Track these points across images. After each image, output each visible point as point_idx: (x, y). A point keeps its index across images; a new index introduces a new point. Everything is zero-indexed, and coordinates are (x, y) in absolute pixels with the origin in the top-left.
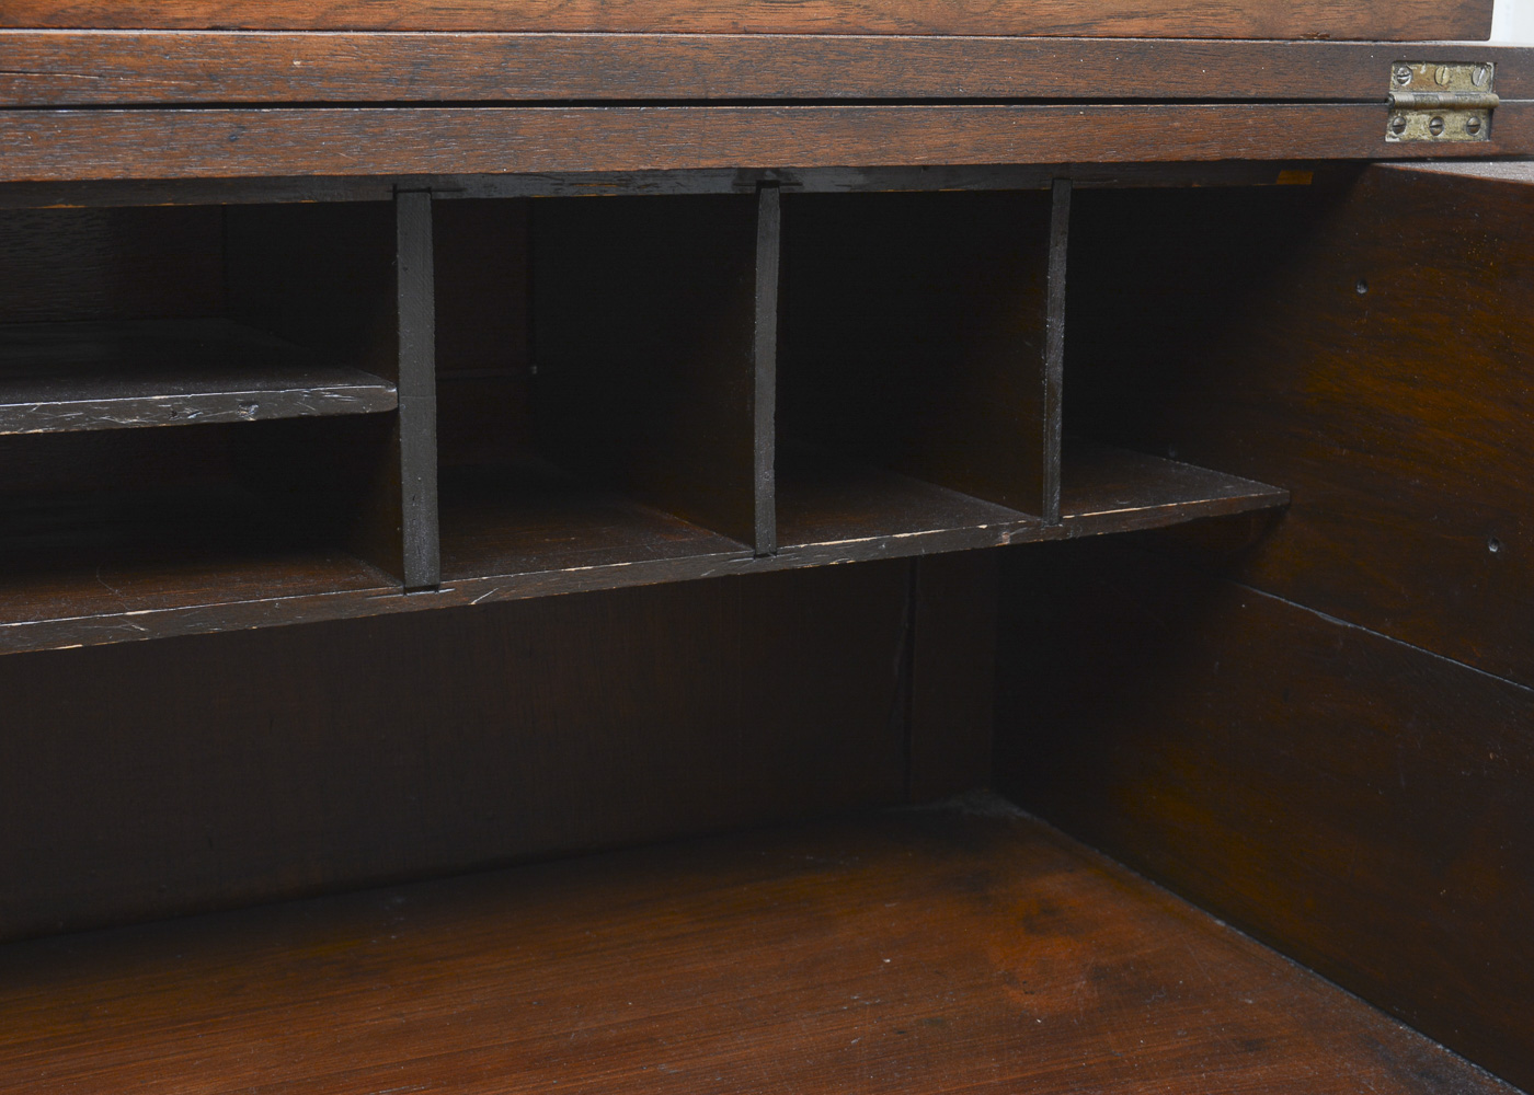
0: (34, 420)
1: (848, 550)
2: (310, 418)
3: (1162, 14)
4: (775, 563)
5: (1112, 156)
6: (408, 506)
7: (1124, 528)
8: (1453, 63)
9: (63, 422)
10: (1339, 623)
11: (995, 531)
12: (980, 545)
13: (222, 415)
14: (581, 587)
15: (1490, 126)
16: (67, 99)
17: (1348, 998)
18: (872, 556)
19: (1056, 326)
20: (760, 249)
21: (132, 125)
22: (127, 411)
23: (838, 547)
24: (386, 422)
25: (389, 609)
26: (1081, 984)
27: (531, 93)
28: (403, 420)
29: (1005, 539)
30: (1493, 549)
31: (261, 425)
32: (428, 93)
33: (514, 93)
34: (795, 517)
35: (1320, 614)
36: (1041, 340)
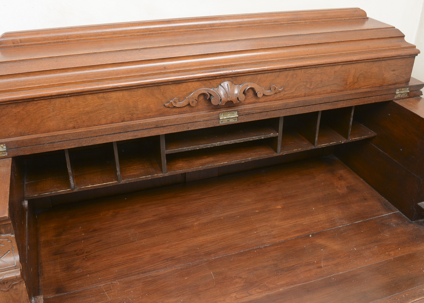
0: (242, 141)
1: (325, 145)
2: (269, 138)
3: (369, 85)
4: (317, 147)
5: (361, 104)
6: (278, 145)
7: (357, 140)
8: (404, 88)
9: (244, 141)
10: (381, 151)
11: (342, 142)
12: (340, 143)
13: (260, 138)
14: (295, 152)
15: (408, 94)
16: (250, 113)
17: (377, 193)
18: (327, 146)
19: (352, 119)
20: (319, 115)
21: (256, 115)
22: (251, 139)
23: (324, 145)
24: (277, 137)
25: (275, 156)
26: (345, 189)
27: (297, 106)
28: (279, 137)
29: (343, 142)
30: (401, 150)
31: (264, 139)
32: (287, 107)
33: (296, 106)
34: (320, 142)
35: (379, 149)
36: (350, 120)
